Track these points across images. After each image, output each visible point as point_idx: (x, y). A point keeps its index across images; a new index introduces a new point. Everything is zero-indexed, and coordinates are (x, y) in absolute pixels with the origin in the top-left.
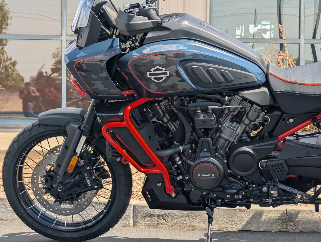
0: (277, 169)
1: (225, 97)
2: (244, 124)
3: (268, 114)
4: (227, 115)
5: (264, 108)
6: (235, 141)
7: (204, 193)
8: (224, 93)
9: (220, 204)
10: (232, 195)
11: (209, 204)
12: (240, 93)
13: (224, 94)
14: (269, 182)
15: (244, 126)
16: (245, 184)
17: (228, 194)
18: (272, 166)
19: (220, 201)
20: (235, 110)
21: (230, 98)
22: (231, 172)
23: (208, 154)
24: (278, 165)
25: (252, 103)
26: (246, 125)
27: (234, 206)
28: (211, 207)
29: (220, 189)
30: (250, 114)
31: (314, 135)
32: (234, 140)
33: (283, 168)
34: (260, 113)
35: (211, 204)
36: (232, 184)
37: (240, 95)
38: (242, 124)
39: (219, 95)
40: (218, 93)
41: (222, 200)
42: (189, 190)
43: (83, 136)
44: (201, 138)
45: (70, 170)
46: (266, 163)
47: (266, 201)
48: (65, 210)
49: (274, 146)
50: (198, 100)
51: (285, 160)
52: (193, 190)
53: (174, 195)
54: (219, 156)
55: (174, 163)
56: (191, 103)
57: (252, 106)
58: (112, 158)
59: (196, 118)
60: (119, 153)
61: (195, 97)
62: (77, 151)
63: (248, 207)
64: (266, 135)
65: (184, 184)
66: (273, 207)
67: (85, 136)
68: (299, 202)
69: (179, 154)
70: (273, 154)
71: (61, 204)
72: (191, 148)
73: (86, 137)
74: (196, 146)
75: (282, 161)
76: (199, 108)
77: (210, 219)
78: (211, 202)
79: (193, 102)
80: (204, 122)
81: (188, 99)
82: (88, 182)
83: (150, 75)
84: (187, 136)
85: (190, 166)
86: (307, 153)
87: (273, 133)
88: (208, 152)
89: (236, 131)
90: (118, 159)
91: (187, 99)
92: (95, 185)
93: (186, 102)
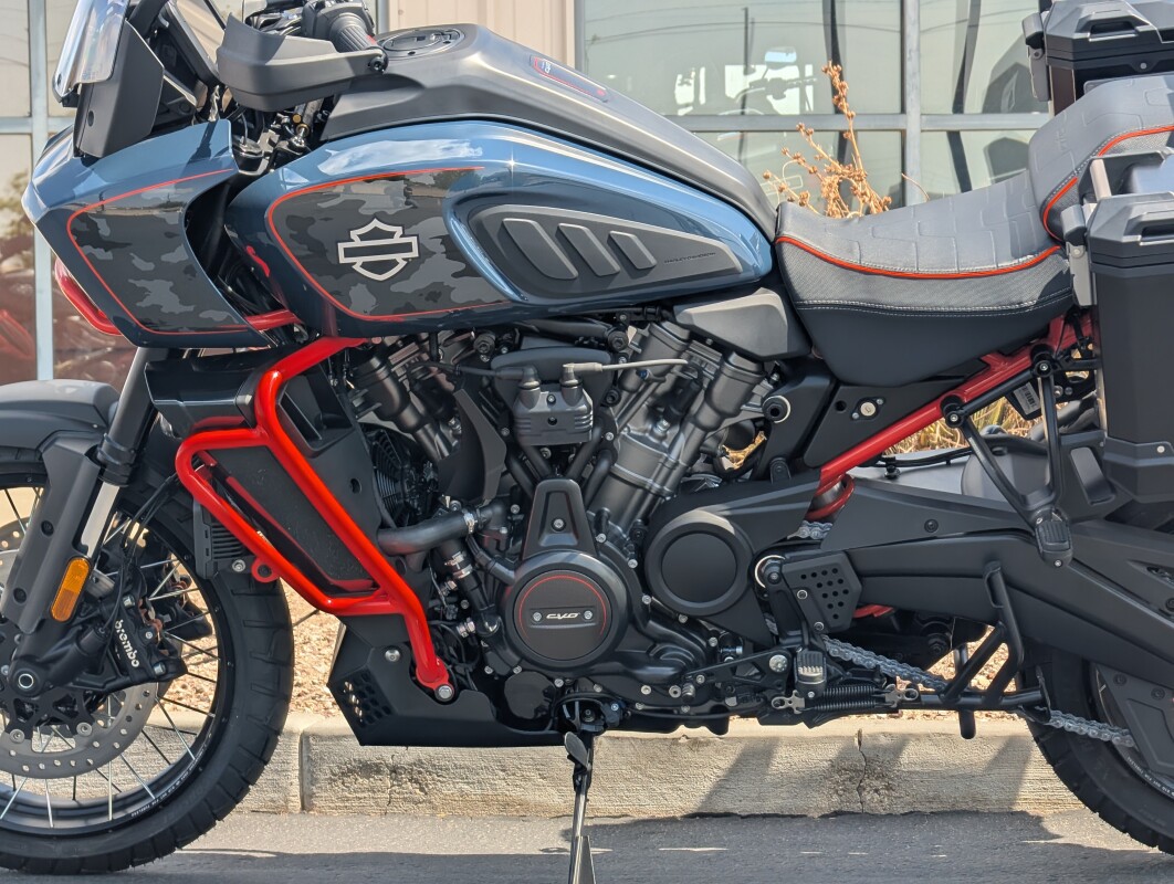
0: (820, 585)
1: (625, 329)
2: (698, 425)
3: (785, 389)
4: (634, 396)
5: (769, 367)
6: (666, 489)
7: (559, 683)
8: (622, 313)
9: (616, 719)
10: (661, 686)
11: (576, 721)
12: (679, 312)
13: (622, 317)
14: (792, 633)
15: (699, 433)
16: (704, 644)
17: (642, 682)
18: (804, 577)
19: (615, 707)
20: (663, 374)
21: (645, 332)
22: (652, 601)
23: (570, 539)
24: (825, 573)
25: (724, 348)
26: (706, 430)
27: (668, 726)
28: (584, 732)
29: (617, 665)
30: (718, 389)
31: (952, 461)
32: (663, 483)
33: (841, 581)
34: (753, 386)
35: (582, 721)
36: (659, 647)
37: (679, 320)
38: (690, 426)
39: (603, 320)
40: (600, 314)
41: (624, 706)
42: (503, 671)
43: (105, 486)
44: (543, 479)
45: (62, 610)
46: (780, 566)
47: (782, 703)
48: (47, 758)
49: (808, 504)
50: (528, 342)
51: (847, 553)
52: (518, 670)
53: (446, 692)
54: (608, 544)
55: (446, 574)
56: (500, 353)
57: (725, 358)
58: (216, 564)
59: (521, 410)
60: (241, 544)
61: (517, 330)
62: (84, 541)
63: (719, 727)
64: (780, 465)
65: (482, 651)
66: (810, 725)
67: (113, 481)
68: (903, 705)
69: (464, 540)
70: (806, 531)
71: (29, 736)
72: (507, 519)
73: (116, 489)
74: (525, 510)
75: (839, 559)
76: (531, 371)
77: (582, 778)
78: (582, 716)
79: (510, 351)
80: (549, 421)
81: (489, 339)
82: (129, 655)
83: (348, 253)
84: (488, 473)
85: (503, 584)
86: (927, 528)
87: (802, 455)
88: (569, 532)
89: (669, 450)
90: (239, 567)
91: (487, 339)
92: (157, 664)
93: (484, 348)
